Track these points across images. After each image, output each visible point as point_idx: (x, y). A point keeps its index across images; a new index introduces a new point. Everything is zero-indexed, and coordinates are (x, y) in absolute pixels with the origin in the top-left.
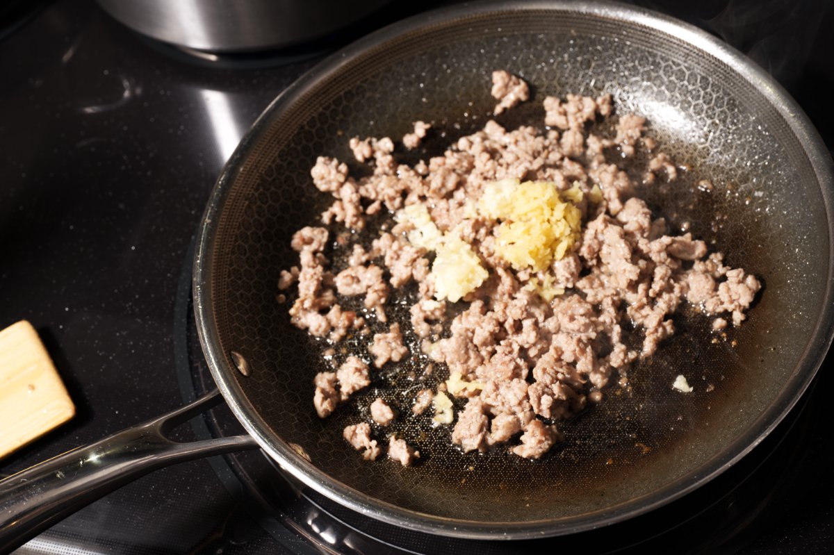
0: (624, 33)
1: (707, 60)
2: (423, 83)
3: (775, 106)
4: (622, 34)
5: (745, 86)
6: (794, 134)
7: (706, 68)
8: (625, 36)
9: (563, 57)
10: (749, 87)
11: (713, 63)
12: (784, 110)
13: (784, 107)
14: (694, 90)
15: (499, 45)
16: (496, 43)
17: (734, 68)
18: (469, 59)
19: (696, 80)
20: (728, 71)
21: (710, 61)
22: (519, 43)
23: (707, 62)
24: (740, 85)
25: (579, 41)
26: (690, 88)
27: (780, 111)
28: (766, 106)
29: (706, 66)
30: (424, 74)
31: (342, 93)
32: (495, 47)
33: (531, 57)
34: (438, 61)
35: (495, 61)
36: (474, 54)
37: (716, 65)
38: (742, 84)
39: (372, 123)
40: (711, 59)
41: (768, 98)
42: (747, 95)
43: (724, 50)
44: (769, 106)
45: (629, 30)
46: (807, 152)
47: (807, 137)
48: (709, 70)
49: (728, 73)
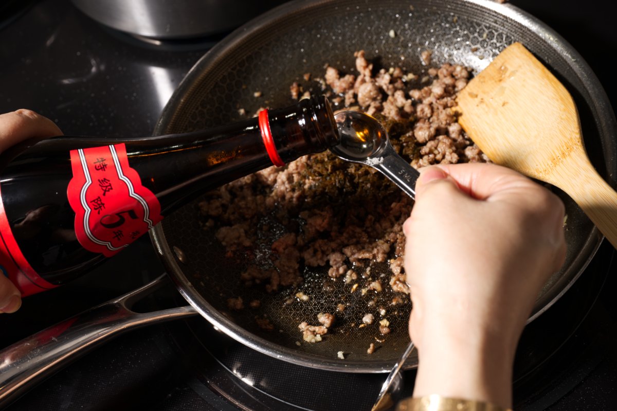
0: (449, 6)
1: (510, 23)
2: (303, 48)
3: (561, 54)
4: (447, 7)
5: (539, 41)
6: (576, 74)
7: (509, 30)
8: (449, 8)
9: (404, 27)
10: (541, 41)
11: (515, 26)
12: (568, 57)
13: (567, 55)
14: (501, 46)
15: (358, 19)
16: (356, 17)
17: (530, 29)
18: (336, 30)
19: (502, 39)
20: (525, 31)
21: (512, 24)
22: (372, 17)
23: (510, 25)
24: (535, 40)
25: (416, 14)
26: (498, 45)
27: (565, 58)
28: (554, 55)
29: (509, 28)
30: (304, 42)
31: (245, 58)
32: (354, 21)
33: (381, 26)
34: (313, 32)
35: (355, 31)
36: (339, 26)
37: (517, 27)
38: (537, 40)
39: (267, 79)
40: (513, 23)
41: (555, 49)
42: (539, 48)
43: (522, 16)
44: (556, 55)
45: (452, 4)
46: (586, 86)
47: (585, 75)
48: (511, 31)
49: (526, 32)
